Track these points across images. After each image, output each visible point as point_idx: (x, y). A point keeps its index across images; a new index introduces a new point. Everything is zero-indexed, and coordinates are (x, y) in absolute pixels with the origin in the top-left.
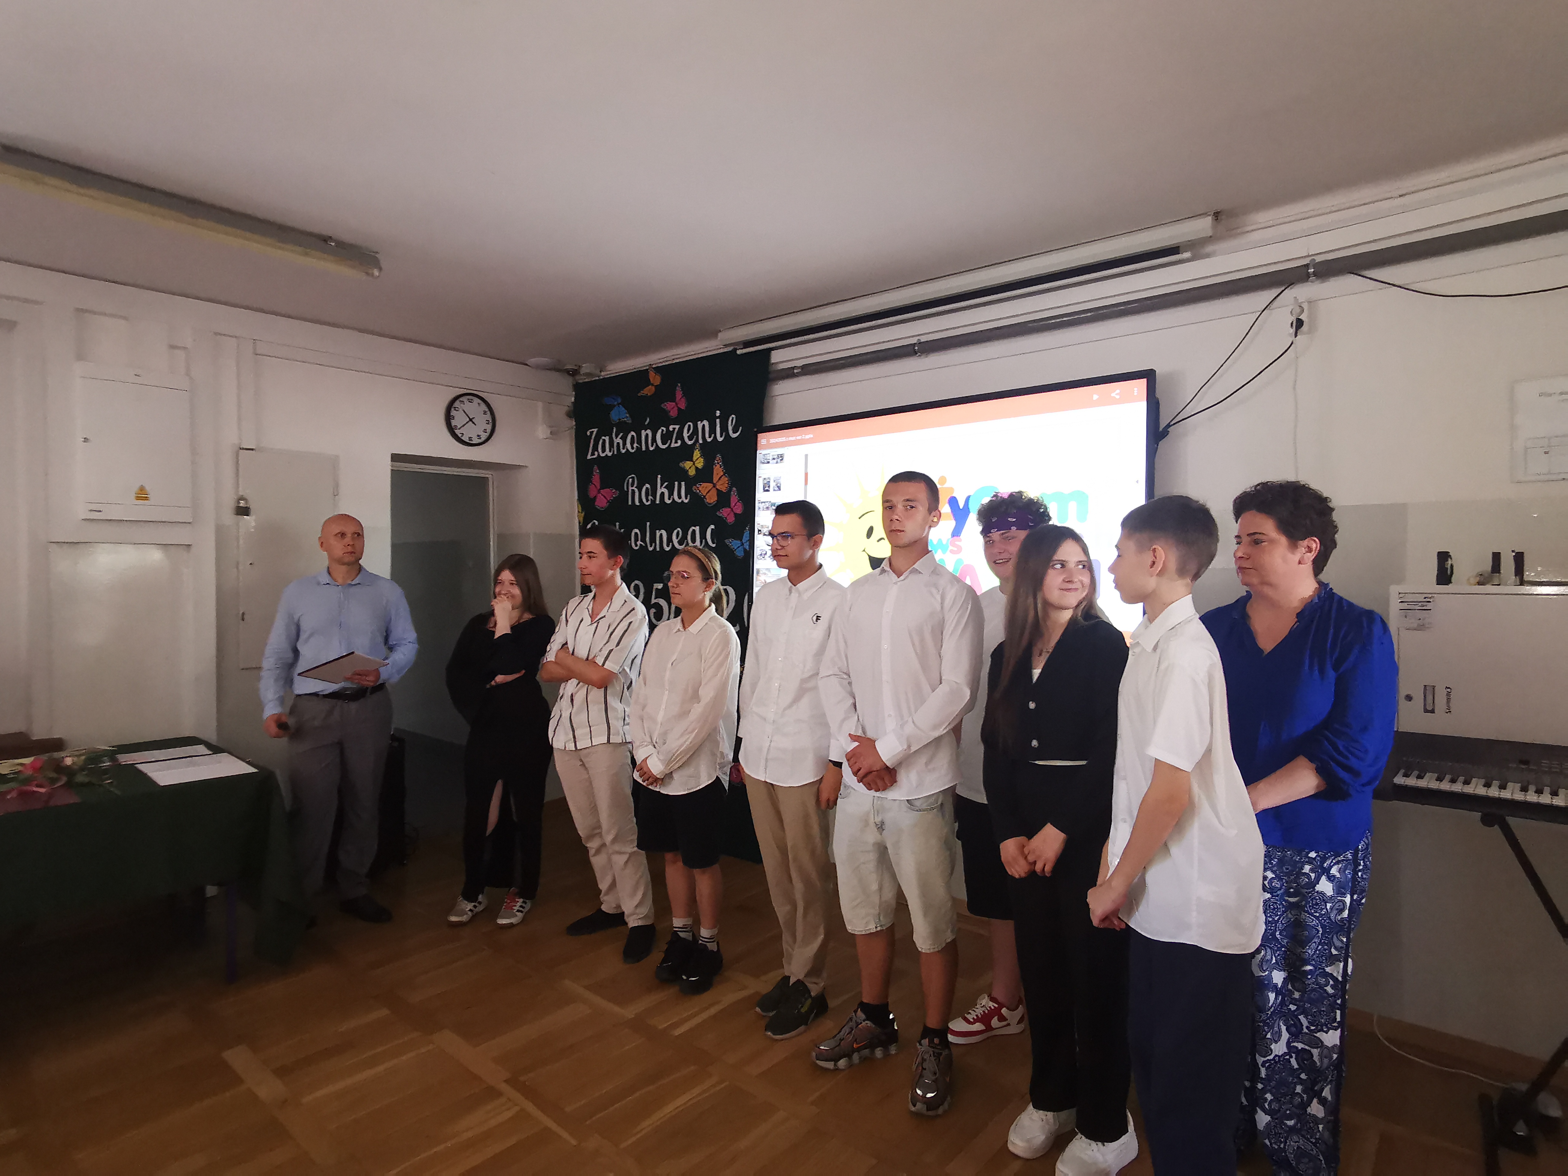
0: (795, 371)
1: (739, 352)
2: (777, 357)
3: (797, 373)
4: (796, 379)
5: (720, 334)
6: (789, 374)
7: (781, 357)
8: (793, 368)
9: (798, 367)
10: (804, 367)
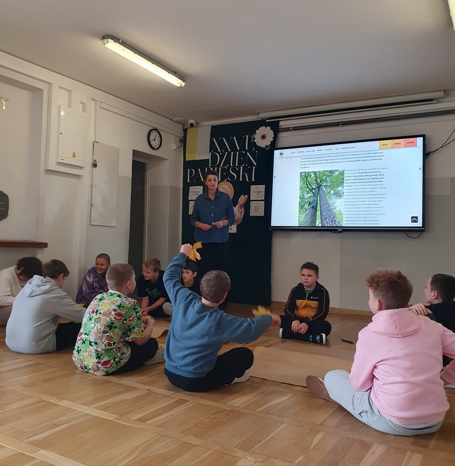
0: (290, 129)
1: (267, 121)
2: (281, 124)
3: (291, 129)
4: (290, 131)
5: (260, 114)
6: (287, 130)
7: (283, 124)
8: (290, 128)
9: (291, 128)
10: (293, 128)
